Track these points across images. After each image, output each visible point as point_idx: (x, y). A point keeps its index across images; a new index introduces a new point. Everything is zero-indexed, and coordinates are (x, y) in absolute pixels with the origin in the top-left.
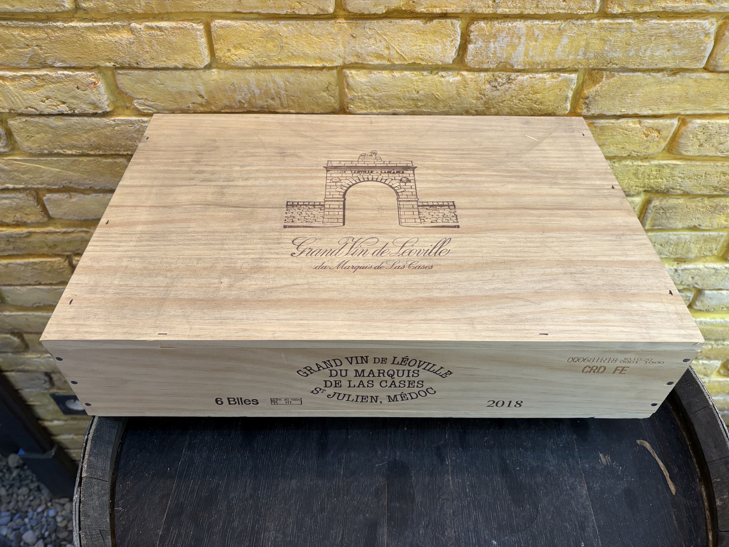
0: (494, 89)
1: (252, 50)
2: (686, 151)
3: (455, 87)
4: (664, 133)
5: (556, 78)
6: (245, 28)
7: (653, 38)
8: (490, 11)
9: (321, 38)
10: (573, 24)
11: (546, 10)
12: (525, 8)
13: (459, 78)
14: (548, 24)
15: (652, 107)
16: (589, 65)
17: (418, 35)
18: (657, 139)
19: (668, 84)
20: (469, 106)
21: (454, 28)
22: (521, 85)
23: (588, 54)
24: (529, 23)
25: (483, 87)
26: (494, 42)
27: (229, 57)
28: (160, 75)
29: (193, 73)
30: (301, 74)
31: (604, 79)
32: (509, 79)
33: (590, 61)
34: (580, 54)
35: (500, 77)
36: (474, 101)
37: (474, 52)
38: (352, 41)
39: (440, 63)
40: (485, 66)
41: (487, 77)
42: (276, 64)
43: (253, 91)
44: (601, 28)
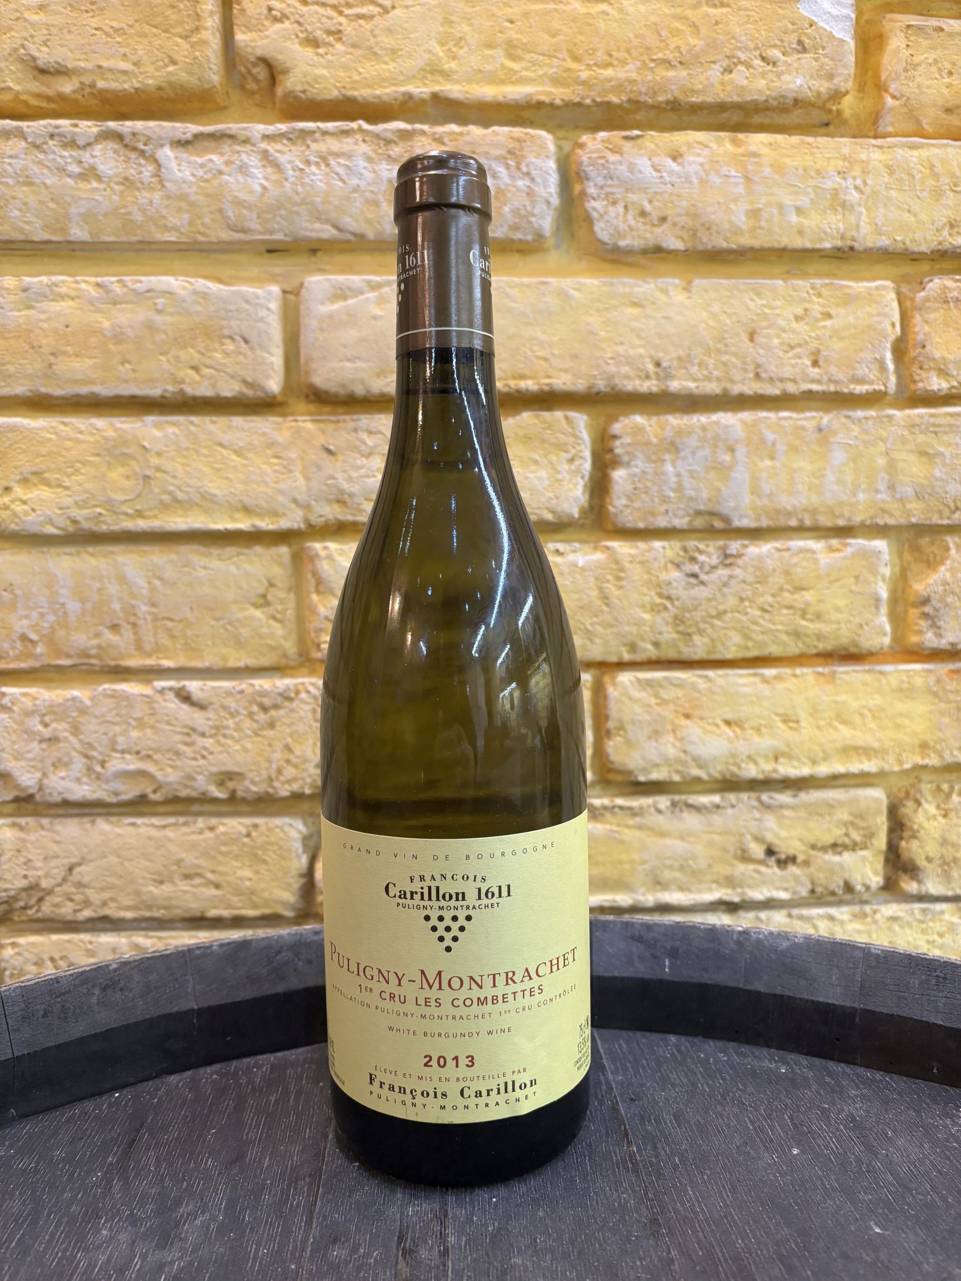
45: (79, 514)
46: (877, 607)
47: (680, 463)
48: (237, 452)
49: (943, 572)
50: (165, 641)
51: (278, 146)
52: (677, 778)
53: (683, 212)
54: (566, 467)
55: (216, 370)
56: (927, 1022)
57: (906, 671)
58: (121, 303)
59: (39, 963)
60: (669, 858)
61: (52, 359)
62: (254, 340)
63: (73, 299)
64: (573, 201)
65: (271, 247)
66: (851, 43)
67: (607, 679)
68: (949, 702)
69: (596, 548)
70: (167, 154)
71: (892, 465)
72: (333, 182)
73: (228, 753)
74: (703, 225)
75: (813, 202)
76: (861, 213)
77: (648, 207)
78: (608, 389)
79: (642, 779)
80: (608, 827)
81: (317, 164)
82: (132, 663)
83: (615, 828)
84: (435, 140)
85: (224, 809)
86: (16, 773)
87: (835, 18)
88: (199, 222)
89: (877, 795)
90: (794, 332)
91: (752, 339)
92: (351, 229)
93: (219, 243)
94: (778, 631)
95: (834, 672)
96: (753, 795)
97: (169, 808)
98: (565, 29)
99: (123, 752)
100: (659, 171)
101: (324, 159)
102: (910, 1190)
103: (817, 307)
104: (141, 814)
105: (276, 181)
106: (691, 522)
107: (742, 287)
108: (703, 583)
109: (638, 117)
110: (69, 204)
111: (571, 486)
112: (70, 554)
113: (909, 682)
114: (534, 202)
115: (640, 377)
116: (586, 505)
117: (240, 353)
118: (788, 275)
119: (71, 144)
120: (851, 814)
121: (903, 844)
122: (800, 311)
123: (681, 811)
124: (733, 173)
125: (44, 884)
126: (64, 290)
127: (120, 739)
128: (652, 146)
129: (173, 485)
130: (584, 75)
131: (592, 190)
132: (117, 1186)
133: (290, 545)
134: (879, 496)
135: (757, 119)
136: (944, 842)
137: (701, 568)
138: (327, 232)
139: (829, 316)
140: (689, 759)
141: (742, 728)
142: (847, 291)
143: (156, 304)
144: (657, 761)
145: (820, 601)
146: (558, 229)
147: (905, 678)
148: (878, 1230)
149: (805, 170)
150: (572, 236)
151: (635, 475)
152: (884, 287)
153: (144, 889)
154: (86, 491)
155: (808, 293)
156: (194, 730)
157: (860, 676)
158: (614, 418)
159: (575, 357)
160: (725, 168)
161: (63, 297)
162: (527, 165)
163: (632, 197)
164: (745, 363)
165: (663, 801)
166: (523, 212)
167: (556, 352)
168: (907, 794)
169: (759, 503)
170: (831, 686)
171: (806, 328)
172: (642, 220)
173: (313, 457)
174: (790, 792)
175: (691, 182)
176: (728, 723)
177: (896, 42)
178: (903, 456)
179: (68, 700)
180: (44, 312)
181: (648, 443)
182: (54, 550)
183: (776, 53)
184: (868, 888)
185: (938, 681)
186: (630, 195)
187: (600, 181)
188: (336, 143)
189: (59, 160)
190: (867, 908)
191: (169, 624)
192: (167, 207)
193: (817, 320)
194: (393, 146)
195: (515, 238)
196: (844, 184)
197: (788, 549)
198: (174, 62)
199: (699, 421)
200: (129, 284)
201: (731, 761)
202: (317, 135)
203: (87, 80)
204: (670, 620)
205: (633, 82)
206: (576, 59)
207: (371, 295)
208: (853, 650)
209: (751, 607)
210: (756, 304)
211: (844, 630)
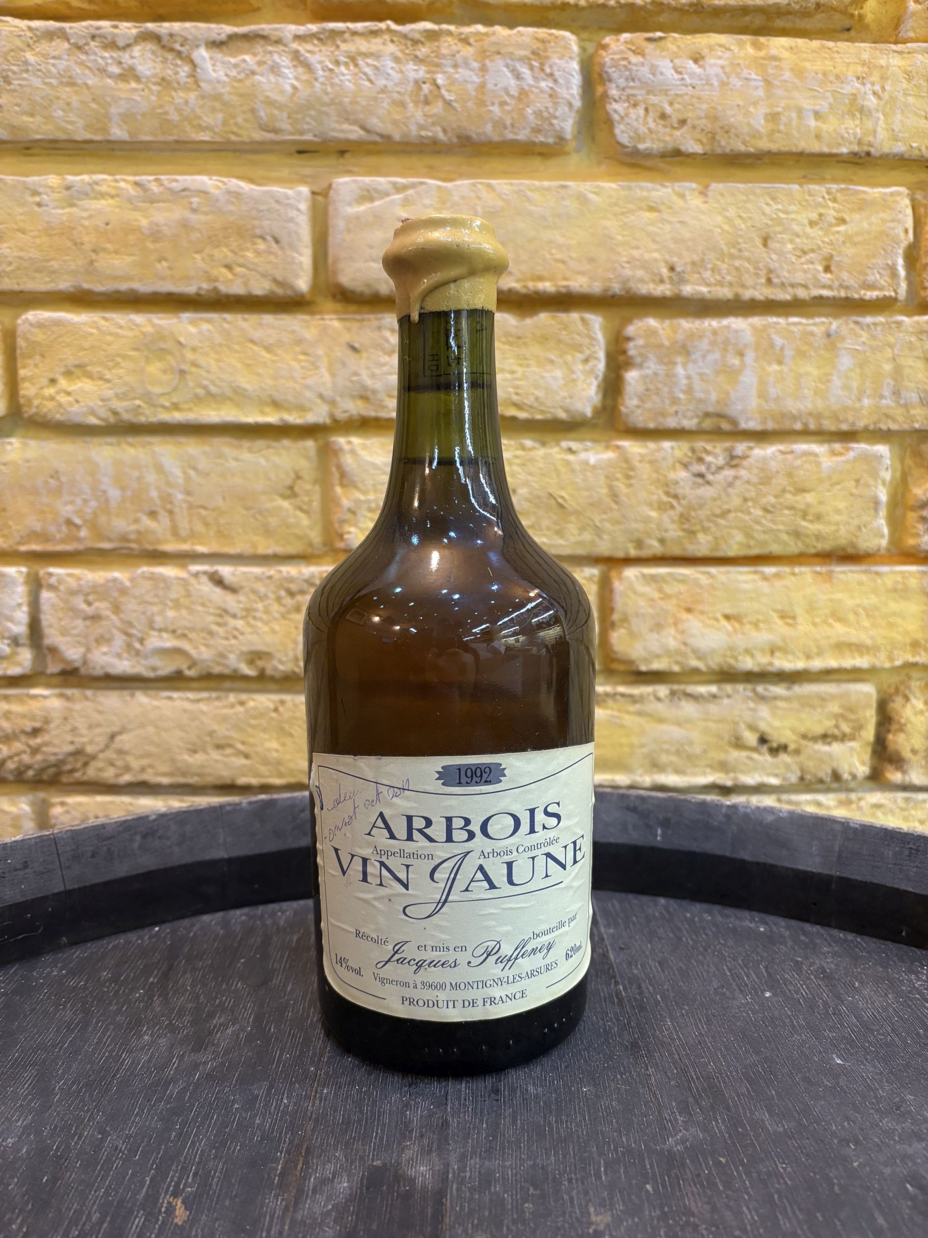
0: (699, 480)
1: (108, 381)
3: (603, 478)
5: (840, 454)
6: (98, 328)
8: (663, 290)
9: (279, 352)
10: (856, 323)
11: (790, 290)
12: (743, 286)
13: (610, 455)
14: (800, 324)
16: (913, 421)
17: (507, 347)
20: (640, 526)
21: (588, 330)
22: (762, 470)
23: (903, 394)
24: (757, 321)
25: (672, 476)
26: (684, 365)
27: (52, 398)
30: (226, 449)
32: (732, 457)
33: (913, 412)
34: (886, 393)
35: (708, 452)
36: (654, 514)
37: (641, 388)
38: (351, 358)
39: (562, 415)
40: (671, 423)
41: (678, 454)
42: (165, 416)
43: (105, 492)
44: (921, 333)
45: (119, 405)
46: (876, 510)
47: (690, 366)
48: (268, 349)
50: (199, 528)
51: (309, 47)
52: (676, 668)
53: (703, 115)
54: (580, 367)
55: (248, 269)
56: (898, 890)
57: (902, 572)
58: (158, 202)
60: (666, 742)
61: (94, 256)
62: (285, 240)
63: (112, 197)
64: (595, 103)
65: (300, 148)
67: (613, 574)
69: (607, 447)
70: (202, 54)
71: (898, 371)
72: (361, 82)
73: (258, 634)
74: (722, 128)
75: (830, 105)
76: (878, 119)
77: (668, 110)
78: (623, 293)
79: (643, 668)
80: (609, 712)
81: (346, 65)
82: (170, 547)
83: (616, 713)
84: (461, 40)
85: (254, 686)
86: (63, 648)
88: (232, 122)
89: (867, 690)
90: (808, 237)
91: (765, 245)
92: (379, 130)
93: (253, 142)
94: (779, 531)
95: (831, 572)
96: (749, 686)
97: (203, 684)
99: (160, 630)
100: (680, 73)
101: (353, 59)
102: (872, 1031)
103: (832, 212)
104: (177, 689)
105: (307, 81)
106: (700, 423)
107: (758, 191)
108: (709, 483)
109: (662, 18)
110: (110, 105)
111: (585, 386)
112: (110, 444)
113: (904, 583)
114: (556, 104)
115: (654, 281)
116: (599, 405)
117: (270, 253)
118: (805, 179)
119: (111, 45)
120: (842, 707)
121: (890, 737)
122: (814, 216)
123: (680, 699)
124: (753, 76)
125: (89, 749)
126: (104, 188)
127: (158, 619)
128: (675, 49)
129: (206, 379)
131: (614, 92)
132: (157, 1001)
133: (316, 440)
134: (884, 402)
135: (779, 23)
137: (708, 468)
138: (355, 133)
139: (843, 221)
140: (688, 650)
141: (741, 623)
142: (863, 196)
143: (191, 203)
144: (658, 651)
145: (820, 503)
146: (579, 132)
147: (899, 579)
148: (839, 1061)
149: (825, 74)
150: (593, 139)
151: (646, 376)
152: (899, 194)
153: (179, 757)
154: (126, 384)
155: (823, 197)
156: (226, 611)
157: (856, 576)
158: (629, 321)
159: (592, 260)
160: (746, 71)
161: (102, 195)
162: (551, 67)
163: (653, 99)
164: (757, 268)
165: (663, 690)
166: (545, 114)
167: (574, 255)
168: (897, 690)
169: (766, 407)
170: (827, 585)
171: (820, 233)
172: (662, 122)
173: (339, 354)
174: (784, 685)
175: (712, 85)
176: (727, 617)
178: (910, 362)
179: (108, 581)
180: (86, 210)
181: (660, 346)
182: (96, 440)
184: (854, 777)
186: (651, 97)
187: (622, 82)
188: (365, 43)
189: (100, 61)
190: (853, 796)
191: (203, 512)
192: (201, 107)
193: (831, 225)
194: (420, 46)
195: (536, 140)
196: (862, 89)
197: (792, 452)
199: (710, 325)
200: (166, 183)
201: (729, 653)
202: (347, 36)
204: (676, 518)
207: (397, 197)
208: (850, 551)
209: (754, 507)
210: (771, 209)
211: (843, 531)
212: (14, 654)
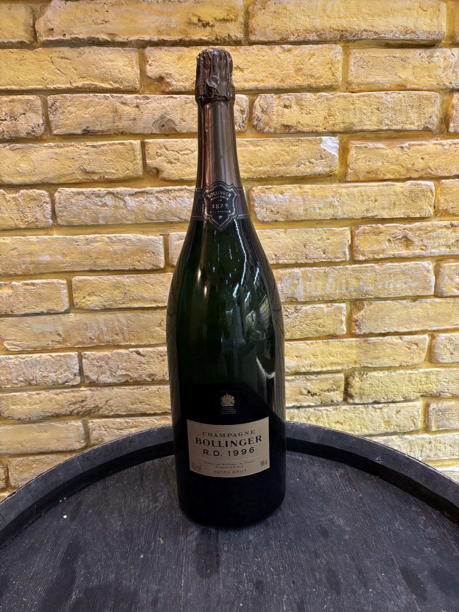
0: (287, 317)
1: (102, 297)
2: (443, 359)
4: (421, 345)
5: (330, 307)
6: (98, 281)
7: (392, 275)
8: (274, 262)
9: (155, 286)
10: (334, 268)
11: (313, 260)
12: (298, 259)
14: (316, 269)
15: (406, 326)
16: (352, 297)
18: (417, 351)
19: (412, 308)
22: (306, 313)
23: (349, 289)
24: (303, 269)
26: (280, 283)
27: (84, 303)
28: (28, 319)
29: (54, 317)
30: (140, 314)
31: (365, 306)
32: (296, 310)
33: (352, 294)
34: (344, 289)
35: (289, 308)
42: (120, 306)
43: (102, 329)
44: (354, 270)
45: (105, 303)
46: (342, 323)
47: (282, 284)
48: (152, 285)
49: (362, 312)
50: (132, 338)
51: (161, 195)
53: (284, 210)
55: (144, 262)
57: (350, 341)
58: (116, 243)
59: (99, 427)
61: (96, 260)
62: (156, 253)
63: (101, 241)
66: (337, 155)
68: (363, 349)
70: (127, 198)
71: (347, 282)
72: (178, 205)
73: (151, 369)
74: (290, 214)
75: (324, 206)
76: (339, 208)
77: (273, 209)
81: (173, 200)
82: (122, 344)
85: (151, 384)
86: (90, 376)
87: (332, 148)
88: (137, 218)
89: (342, 375)
90: (318, 244)
91: (305, 247)
92: (183, 218)
93: (144, 223)
94: (311, 331)
95: (329, 342)
96: (304, 376)
97: (135, 384)
98: (248, 156)
99: (121, 369)
100: (277, 198)
101: (175, 198)
103: (325, 236)
104: (127, 386)
105: (161, 205)
106: (286, 300)
108: (289, 318)
110: (99, 214)
112: (103, 314)
113: (351, 344)
115: (271, 259)
117: (152, 257)
118: (316, 227)
119: (98, 196)
120: (333, 381)
121: (349, 389)
122: (320, 238)
124: (299, 198)
125: (100, 406)
126: (98, 239)
127: (120, 366)
128: (275, 190)
129: (133, 294)
130: (253, 170)
131: (256, 205)
132: (141, 490)
134: (343, 291)
136: (361, 389)
137: (289, 314)
138: (177, 219)
139: (329, 239)
141: (301, 358)
142: (334, 231)
143: (126, 243)
145: (324, 322)
149: (322, 196)
152: (346, 230)
153: (128, 406)
154: (108, 297)
155: (322, 232)
156: (141, 362)
157: (336, 342)
160: (297, 196)
161: (98, 241)
163: (268, 206)
164: (302, 254)
168: (351, 375)
169: (306, 295)
170: (327, 345)
171: (322, 243)
172: (271, 213)
174: (315, 375)
175: (286, 201)
176: (297, 357)
177: (353, 152)
178: (351, 279)
179: (104, 355)
180: (93, 246)
182: (98, 313)
183: (313, 160)
184: (338, 402)
185: (360, 343)
187: (259, 202)
188: (178, 193)
189: (95, 201)
190: (338, 407)
192: (128, 214)
193: (325, 240)
196: (333, 200)
197: (315, 307)
198: (128, 170)
199: (288, 271)
200: (117, 237)
201: (297, 367)
203: (102, 175)
205: (269, 171)
206: (251, 165)
208: (334, 335)
209: (303, 324)
210: (306, 236)
211: (331, 330)
212: (75, 378)
